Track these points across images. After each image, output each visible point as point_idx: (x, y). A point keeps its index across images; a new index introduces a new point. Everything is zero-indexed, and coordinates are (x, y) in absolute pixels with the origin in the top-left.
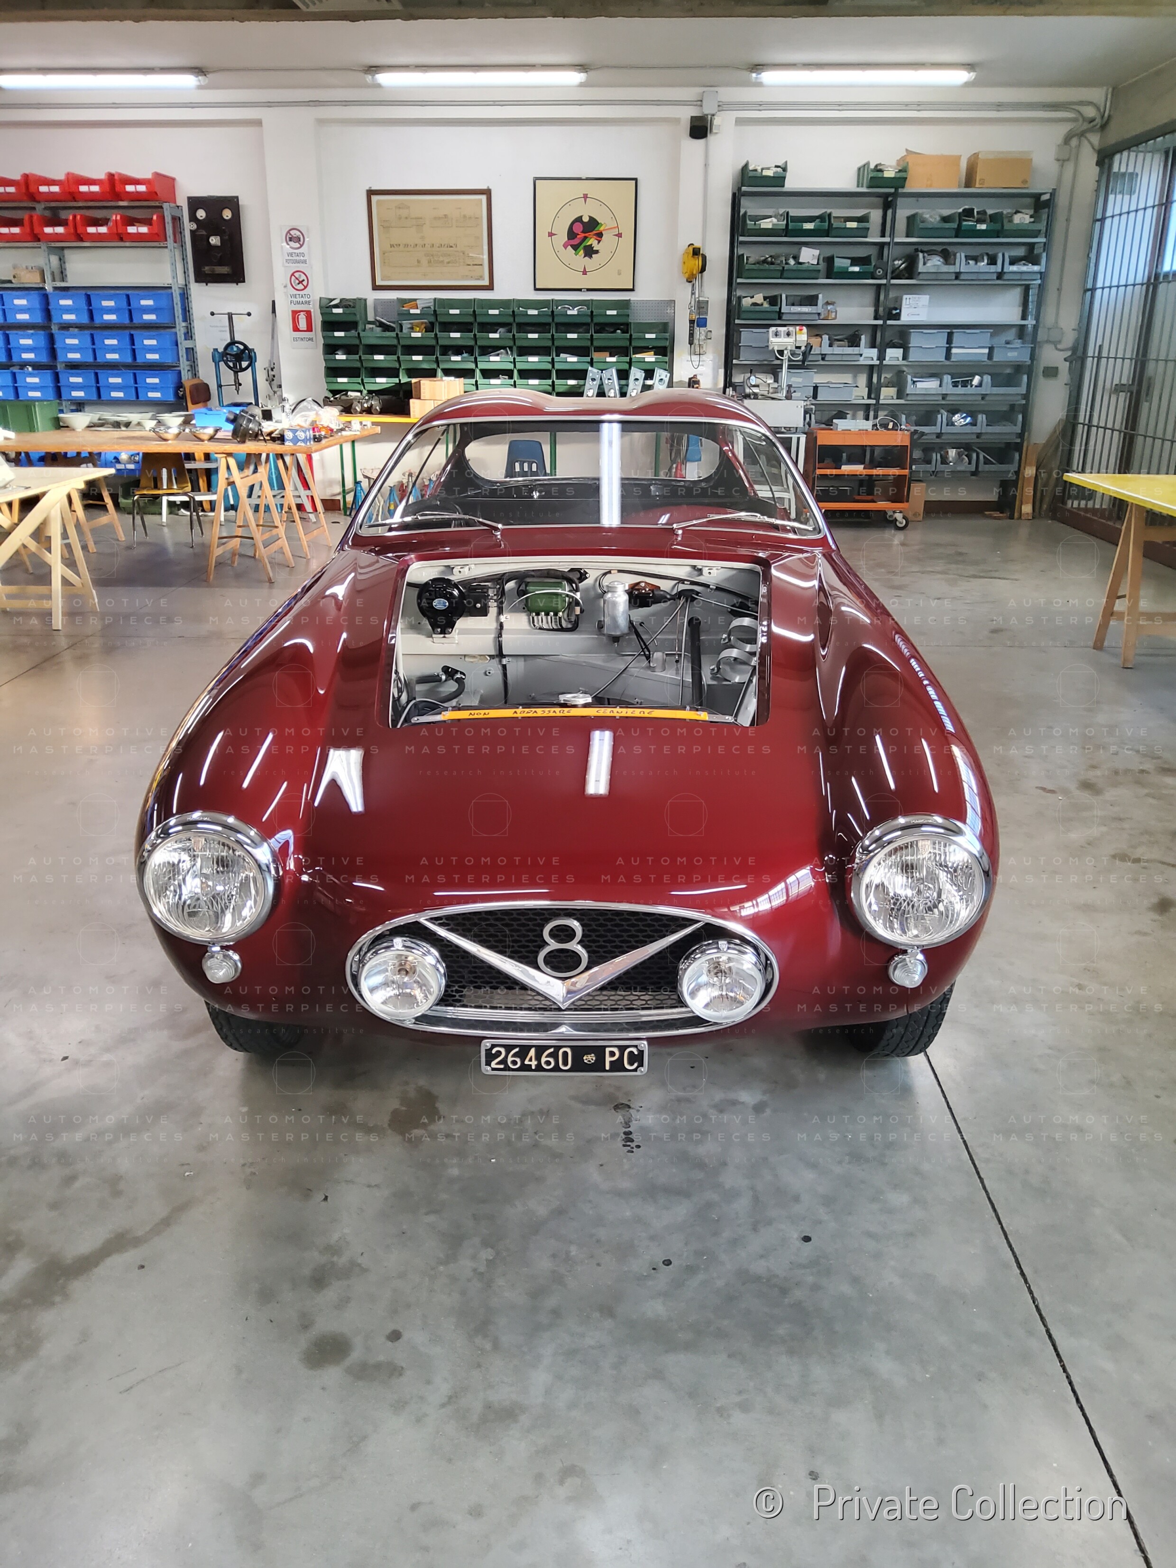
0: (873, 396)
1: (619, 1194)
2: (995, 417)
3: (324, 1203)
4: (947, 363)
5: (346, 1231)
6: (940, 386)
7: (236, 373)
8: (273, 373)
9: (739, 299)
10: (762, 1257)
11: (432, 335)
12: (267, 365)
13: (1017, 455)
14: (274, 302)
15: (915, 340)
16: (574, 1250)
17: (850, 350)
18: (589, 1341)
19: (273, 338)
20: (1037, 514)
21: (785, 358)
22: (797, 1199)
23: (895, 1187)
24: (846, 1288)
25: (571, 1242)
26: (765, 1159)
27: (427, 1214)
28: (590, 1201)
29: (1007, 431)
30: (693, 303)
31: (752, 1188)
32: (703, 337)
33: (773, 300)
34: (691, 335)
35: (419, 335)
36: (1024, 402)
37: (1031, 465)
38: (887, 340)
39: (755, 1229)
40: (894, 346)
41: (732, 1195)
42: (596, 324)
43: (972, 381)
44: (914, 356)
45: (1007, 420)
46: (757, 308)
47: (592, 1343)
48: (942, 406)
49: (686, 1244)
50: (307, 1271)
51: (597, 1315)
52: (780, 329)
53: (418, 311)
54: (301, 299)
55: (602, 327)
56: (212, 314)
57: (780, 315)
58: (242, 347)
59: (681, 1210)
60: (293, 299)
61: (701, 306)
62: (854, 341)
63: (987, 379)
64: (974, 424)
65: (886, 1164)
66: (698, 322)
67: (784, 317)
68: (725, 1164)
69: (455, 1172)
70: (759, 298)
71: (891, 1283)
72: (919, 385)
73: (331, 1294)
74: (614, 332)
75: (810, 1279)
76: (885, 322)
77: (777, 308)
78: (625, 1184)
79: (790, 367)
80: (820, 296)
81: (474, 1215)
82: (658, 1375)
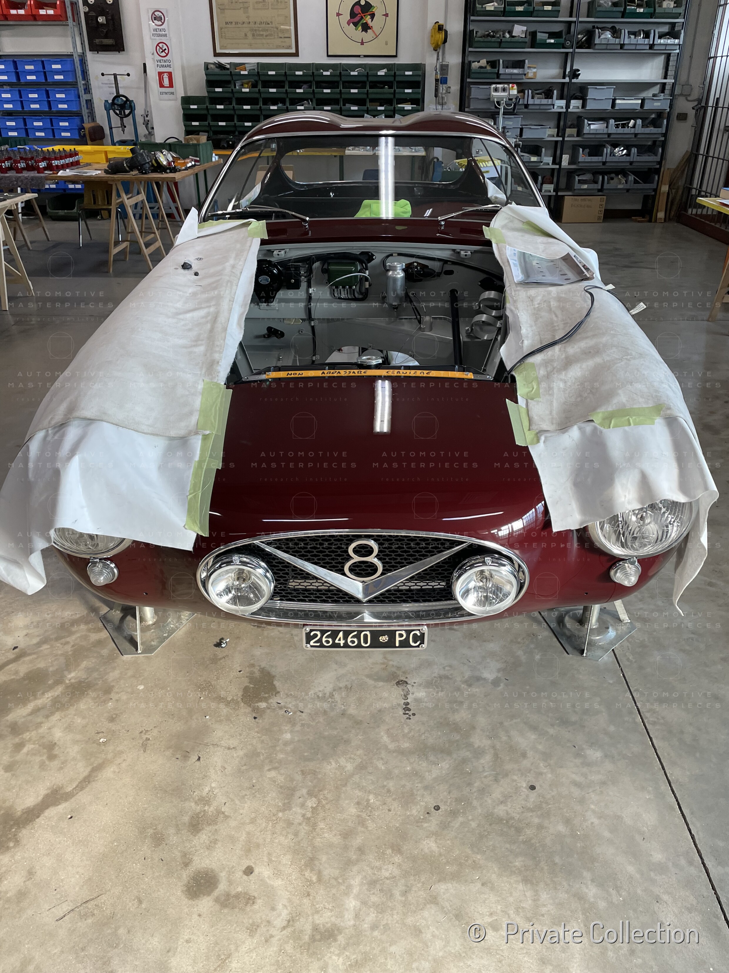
0: (560, 134)
1: (401, 752)
2: (643, 149)
3: (198, 763)
4: (613, 111)
5: (213, 785)
6: (607, 127)
7: (122, 118)
8: (147, 119)
9: (470, 63)
10: (502, 802)
11: (256, 90)
12: (143, 113)
13: (656, 177)
14: (145, 65)
15: (592, 93)
16: (372, 800)
17: (545, 101)
18: (385, 874)
19: (145, 92)
20: (667, 219)
21: (502, 107)
22: (524, 755)
23: (592, 745)
24: (561, 828)
25: (369, 792)
26: (501, 723)
27: (269, 770)
28: (382, 759)
29: (649, 159)
30: (438, 67)
31: (494, 747)
32: (444, 92)
33: (493, 64)
34: (437, 90)
35: (247, 90)
36: (663, 139)
37: (665, 184)
38: (572, 93)
39: (496, 780)
40: (576, 98)
41: (479, 753)
42: (371, 82)
43: (629, 123)
44: (590, 106)
45: (651, 152)
46: (482, 70)
47: (387, 874)
48: (607, 142)
49: (449, 793)
50: (186, 819)
51: (389, 851)
52: (498, 86)
53: (246, 73)
54: (164, 64)
55: (374, 85)
56: (103, 75)
57: (498, 75)
58: (124, 99)
59: (445, 765)
60: (159, 63)
61: (444, 68)
62: (548, 95)
63: (639, 122)
64: (628, 155)
65: (584, 727)
66: (442, 80)
67: (501, 77)
68: (474, 728)
69: (288, 736)
70: (483, 62)
71: (592, 823)
72: (592, 127)
73: (204, 837)
74: (383, 88)
75: (536, 820)
76: (570, 80)
77: (496, 70)
78: (406, 745)
79: (504, 114)
80: (527, 61)
81: (302, 771)
82: (434, 900)
